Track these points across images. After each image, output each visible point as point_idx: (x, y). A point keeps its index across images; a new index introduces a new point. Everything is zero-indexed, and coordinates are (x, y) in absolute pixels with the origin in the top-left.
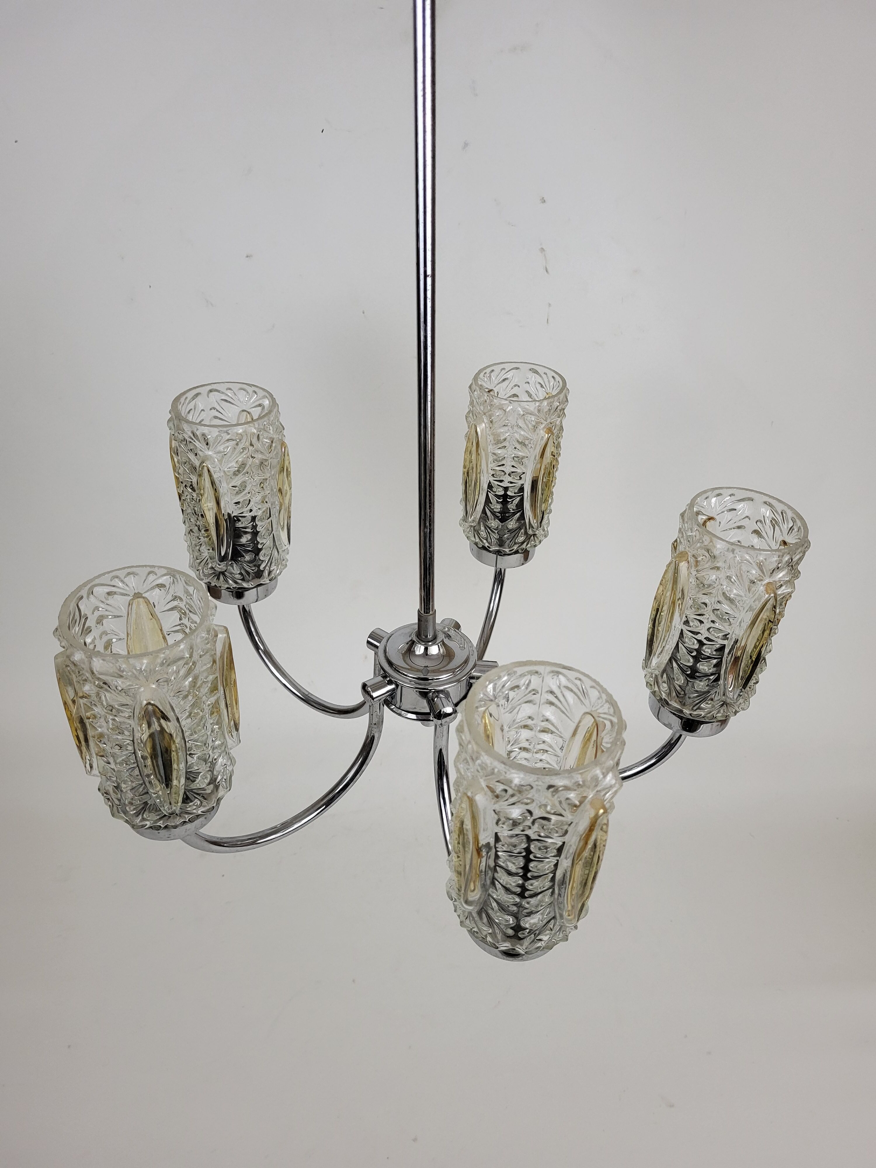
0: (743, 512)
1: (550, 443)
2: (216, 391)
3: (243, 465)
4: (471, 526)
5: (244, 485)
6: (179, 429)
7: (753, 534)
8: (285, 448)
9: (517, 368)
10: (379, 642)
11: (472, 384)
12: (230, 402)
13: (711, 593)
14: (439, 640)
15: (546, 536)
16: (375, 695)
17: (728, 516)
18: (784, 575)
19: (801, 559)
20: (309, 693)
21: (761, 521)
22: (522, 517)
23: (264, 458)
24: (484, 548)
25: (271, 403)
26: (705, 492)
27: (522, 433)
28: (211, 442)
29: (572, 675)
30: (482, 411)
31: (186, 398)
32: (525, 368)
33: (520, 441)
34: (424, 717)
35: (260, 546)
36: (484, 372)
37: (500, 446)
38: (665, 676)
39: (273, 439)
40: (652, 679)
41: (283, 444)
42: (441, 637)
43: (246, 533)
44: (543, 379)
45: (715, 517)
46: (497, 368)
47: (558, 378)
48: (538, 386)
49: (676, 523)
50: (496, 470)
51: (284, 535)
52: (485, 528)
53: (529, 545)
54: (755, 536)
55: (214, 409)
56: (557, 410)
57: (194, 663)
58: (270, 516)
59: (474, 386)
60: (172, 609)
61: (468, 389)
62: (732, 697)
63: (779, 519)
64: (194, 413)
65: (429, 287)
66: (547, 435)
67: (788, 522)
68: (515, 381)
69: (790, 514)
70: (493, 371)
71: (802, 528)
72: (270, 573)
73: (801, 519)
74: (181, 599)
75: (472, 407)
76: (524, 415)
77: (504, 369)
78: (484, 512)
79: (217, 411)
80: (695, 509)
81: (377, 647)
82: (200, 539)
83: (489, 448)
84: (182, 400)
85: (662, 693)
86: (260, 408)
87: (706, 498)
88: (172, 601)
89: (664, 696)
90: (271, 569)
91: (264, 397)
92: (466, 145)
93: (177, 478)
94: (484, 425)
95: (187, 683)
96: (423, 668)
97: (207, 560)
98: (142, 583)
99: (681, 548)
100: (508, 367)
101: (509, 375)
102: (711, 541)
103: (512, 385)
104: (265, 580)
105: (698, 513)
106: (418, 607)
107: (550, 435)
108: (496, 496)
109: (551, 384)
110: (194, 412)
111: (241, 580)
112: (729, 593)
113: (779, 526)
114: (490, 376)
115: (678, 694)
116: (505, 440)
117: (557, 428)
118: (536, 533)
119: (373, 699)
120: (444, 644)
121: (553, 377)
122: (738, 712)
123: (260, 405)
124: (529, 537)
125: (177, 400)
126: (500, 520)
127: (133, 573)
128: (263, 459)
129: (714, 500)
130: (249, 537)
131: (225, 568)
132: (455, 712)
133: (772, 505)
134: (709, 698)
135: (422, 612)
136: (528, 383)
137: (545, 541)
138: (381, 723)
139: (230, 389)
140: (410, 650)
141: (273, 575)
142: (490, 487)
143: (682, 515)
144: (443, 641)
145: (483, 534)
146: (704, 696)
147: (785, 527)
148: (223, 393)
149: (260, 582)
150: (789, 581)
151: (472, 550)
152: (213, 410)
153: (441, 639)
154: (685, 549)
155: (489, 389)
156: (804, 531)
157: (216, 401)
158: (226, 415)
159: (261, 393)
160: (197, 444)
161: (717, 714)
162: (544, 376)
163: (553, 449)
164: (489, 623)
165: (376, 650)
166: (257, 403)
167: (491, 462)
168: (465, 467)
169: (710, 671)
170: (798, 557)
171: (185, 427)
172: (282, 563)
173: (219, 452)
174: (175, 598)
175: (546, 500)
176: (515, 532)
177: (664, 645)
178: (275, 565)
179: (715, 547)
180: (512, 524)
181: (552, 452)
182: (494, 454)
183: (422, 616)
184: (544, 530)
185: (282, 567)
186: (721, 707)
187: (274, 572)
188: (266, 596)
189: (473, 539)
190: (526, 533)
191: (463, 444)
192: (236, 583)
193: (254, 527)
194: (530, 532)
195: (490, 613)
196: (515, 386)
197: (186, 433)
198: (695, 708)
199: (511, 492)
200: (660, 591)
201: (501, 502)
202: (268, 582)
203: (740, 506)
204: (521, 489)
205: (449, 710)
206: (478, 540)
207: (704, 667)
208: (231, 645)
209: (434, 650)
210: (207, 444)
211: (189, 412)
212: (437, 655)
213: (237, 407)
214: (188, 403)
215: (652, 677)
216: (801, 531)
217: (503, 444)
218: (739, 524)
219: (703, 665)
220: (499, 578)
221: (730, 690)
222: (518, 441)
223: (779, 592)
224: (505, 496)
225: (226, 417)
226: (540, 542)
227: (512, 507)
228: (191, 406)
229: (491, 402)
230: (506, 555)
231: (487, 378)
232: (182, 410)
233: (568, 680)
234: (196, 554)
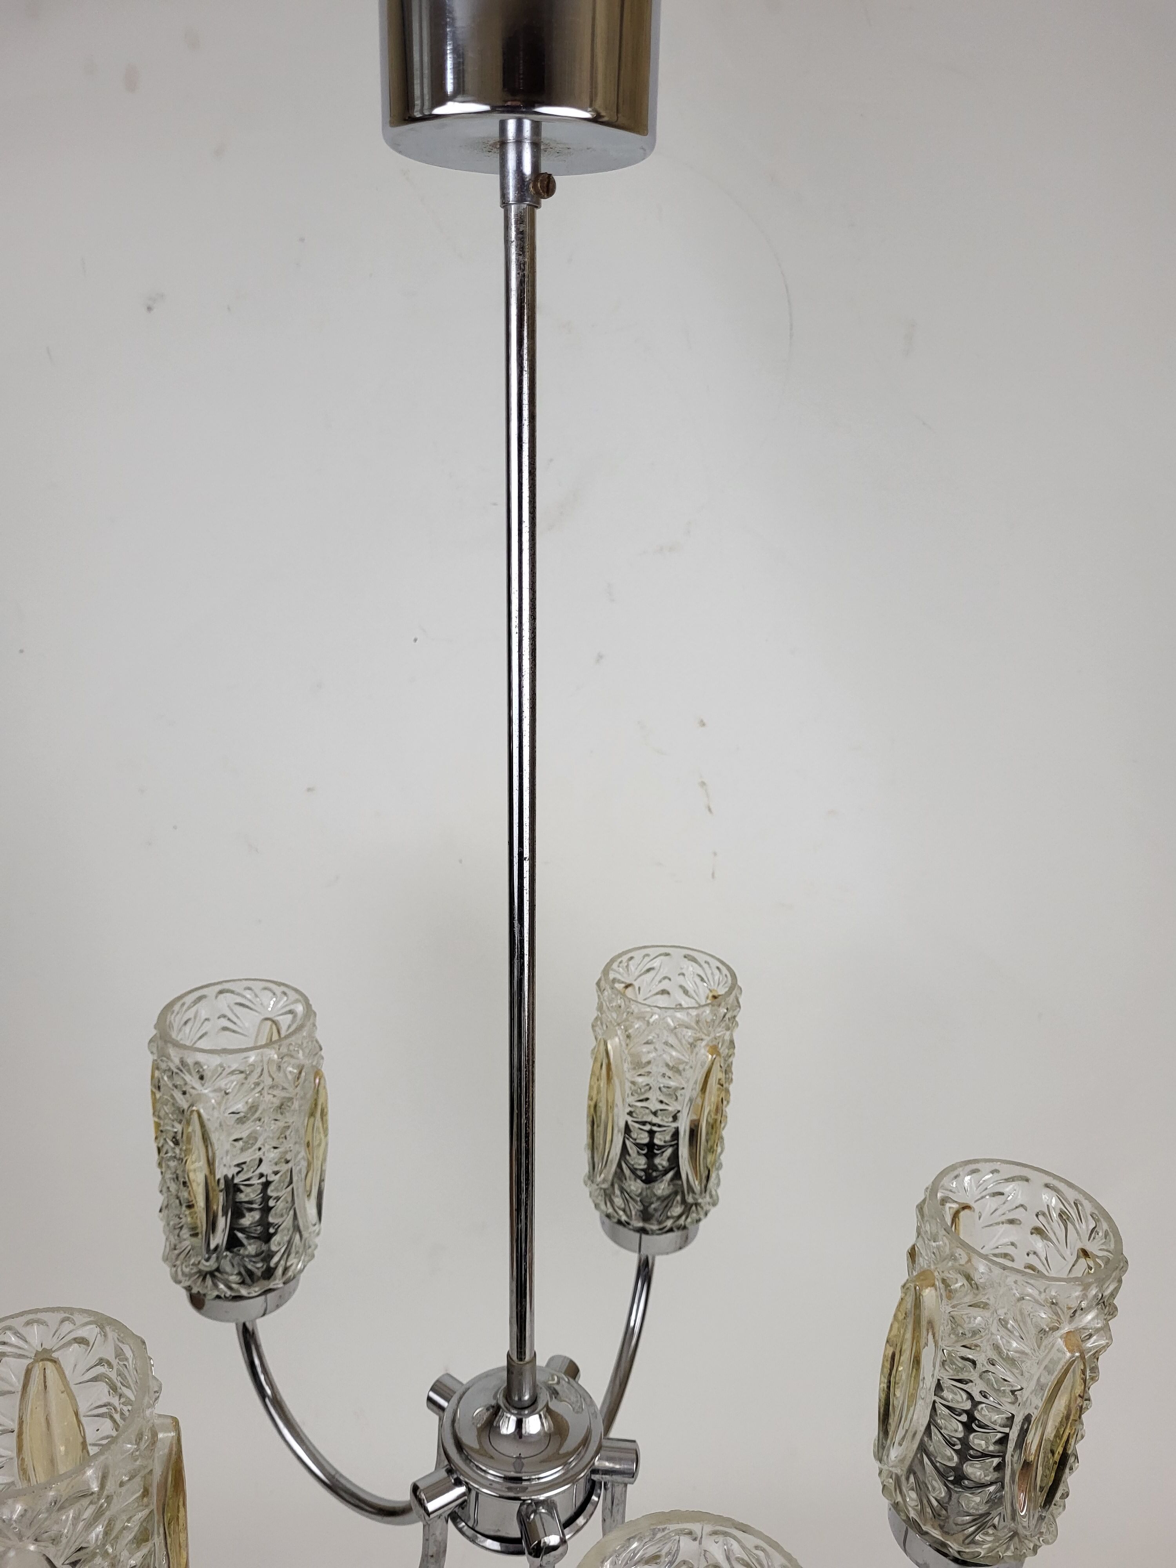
0: (1015, 1198)
1: (716, 1067)
2: (232, 992)
3: (253, 1108)
4: (601, 1189)
5: (253, 1138)
6: (163, 1055)
7: (1034, 1235)
8: (320, 1079)
9: (667, 955)
10: (447, 1400)
11: (600, 980)
12: (247, 1007)
13: (977, 1346)
14: (541, 1405)
15: (714, 1204)
16: (432, 1506)
17: (991, 1203)
18: (1093, 1319)
19: (1117, 1289)
20: (337, 1472)
21: (1044, 1214)
22: (678, 1175)
23: (287, 1095)
24: (620, 1222)
25: (305, 1012)
26: (953, 1168)
27: (674, 1053)
28: (207, 1074)
29: (750, 1541)
30: (615, 1021)
31: (183, 1004)
32: (677, 953)
33: (671, 1064)
34: (511, 1547)
35: (272, 1230)
36: (619, 960)
37: (642, 1071)
38: (912, 1479)
39: (303, 1066)
40: (891, 1481)
41: (318, 1073)
42: (544, 1397)
43: (251, 1210)
44: (703, 969)
45: (972, 1204)
46: (638, 955)
47: (725, 971)
48: (698, 980)
49: (912, 1219)
50: (636, 1106)
51: (312, 1211)
52: (622, 1192)
53: (689, 1220)
54: (1037, 1237)
55: (224, 1016)
56: (725, 1019)
57: (109, 1498)
58: (291, 1182)
59: (603, 983)
60: (95, 1379)
61: (595, 987)
62: (1026, 1524)
63: (1073, 1213)
64: (193, 1026)
65: (526, 874)
66: (710, 1056)
67: (1087, 1221)
68: (663, 972)
69: (1088, 1207)
70: (632, 958)
71: (1111, 1234)
72: (286, 1269)
73: (1109, 1219)
74: (110, 1365)
75: (601, 1014)
76: (675, 1028)
77: (648, 955)
78: (619, 1166)
79: (229, 1019)
80: (939, 1195)
81: (442, 1408)
82: (181, 1218)
83: (624, 1071)
84: (176, 1008)
85: (910, 1509)
86: (290, 1016)
87: (956, 1177)
88: (95, 1366)
89: (912, 1514)
90: (289, 1264)
91: (297, 1001)
92: (600, 657)
93: (157, 1125)
94: (617, 1039)
95: (94, 1535)
96: (514, 1460)
97: (189, 1251)
98: (51, 1336)
99: (922, 1262)
100: (653, 952)
101: (656, 963)
102: (969, 1261)
103: (658, 978)
104: (277, 1282)
105: (944, 1201)
106: (508, 1348)
107: (714, 1056)
108: (637, 1145)
109: (716, 978)
110: (194, 1024)
111: (240, 1284)
112: (1006, 1347)
113: (1074, 1225)
114: (628, 965)
115: (936, 1515)
116: (649, 1063)
117: (727, 1044)
118: (700, 1201)
119: (429, 1514)
120: (549, 1411)
121: (718, 968)
122: (1040, 1547)
123: (291, 1012)
124: (689, 1206)
125: (169, 1007)
126: (643, 1181)
127: (38, 1321)
128: (284, 1098)
129: (967, 1178)
130: (257, 1215)
131: (215, 1266)
132: (563, 1541)
133: (1059, 1190)
134: (989, 1524)
135: (515, 1357)
136: (683, 974)
137: (713, 1212)
138: (441, 1555)
139: (249, 989)
140: (490, 1425)
141: (290, 1273)
142: (627, 1129)
143: (920, 1208)
144: (547, 1406)
145: (618, 1201)
146: (981, 1521)
147: (1085, 1227)
148: (238, 994)
149: (269, 1285)
150: (1101, 1329)
151: (603, 1223)
152: (222, 1019)
153: (545, 1403)
154: (930, 1266)
155: (625, 983)
156: (1116, 1242)
157: (228, 1006)
158: (241, 1025)
159: (293, 996)
160: (188, 1077)
161: (1005, 1552)
162: (705, 966)
163: (721, 1075)
164: (628, 1352)
165: (441, 1413)
166: (288, 1009)
167: (628, 1095)
168: (590, 1098)
169: (988, 1478)
170: (1112, 1288)
171: (172, 1051)
172: (308, 1251)
173: (218, 1090)
174: (101, 1362)
175: (711, 1150)
176: (667, 1201)
177: (906, 1427)
178: (295, 1258)
179: (976, 1269)
180: (662, 1187)
181: (720, 1080)
182: (633, 1083)
183: (513, 1366)
184: (711, 1196)
185: (307, 1259)
186: (1010, 1540)
187: (293, 1267)
188: (278, 1307)
189: (603, 1207)
190: (684, 1201)
191: (588, 1064)
192: (230, 1288)
193: (266, 1198)
194: (690, 1199)
195: (630, 1330)
196: (665, 978)
197: (172, 1061)
198: (967, 1541)
199: (660, 1140)
200: (895, 1332)
201: (645, 1155)
202: (281, 1285)
203: (1008, 1188)
204: (676, 1135)
205: (553, 1540)
206: (610, 1210)
207: (975, 1470)
208: (181, 1452)
209: (533, 1425)
210: (202, 1078)
211: (186, 1023)
212: (539, 1433)
213: (257, 1014)
214: (186, 1011)
215: (891, 1477)
216: (1110, 1238)
217: (647, 1069)
218: (1011, 1216)
219: (971, 1466)
220: (645, 1272)
221: (1022, 1514)
222: (667, 1065)
223: (1089, 1344)
224: (651, 1146)
225: (239, 1027)
226: (706, 1214)
227: (662, 1161)
228: (190, 1014)
229: (628, 1008)
230: (653, 1233)
231: (623, 969)
232: (175, 1021)
233: (743, 1547)
234: (173, 1240)
